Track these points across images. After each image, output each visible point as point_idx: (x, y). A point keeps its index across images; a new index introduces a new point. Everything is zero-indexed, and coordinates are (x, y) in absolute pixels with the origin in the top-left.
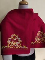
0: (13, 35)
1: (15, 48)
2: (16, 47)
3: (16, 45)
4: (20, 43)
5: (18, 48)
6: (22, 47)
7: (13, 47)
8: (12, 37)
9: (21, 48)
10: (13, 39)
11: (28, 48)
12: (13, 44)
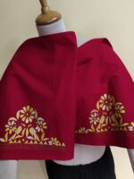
0: (24, 108)
1: (27, 142)
2: (29, 140)
3: (30, 135)
4: (44, 130)
5: (36, 142)
6: (47, 141)
7: (19, 142)
8: (21, 114)
9: (45, 143)
10: (23, 120)
11: (63, 145)
12: (20, 134)
